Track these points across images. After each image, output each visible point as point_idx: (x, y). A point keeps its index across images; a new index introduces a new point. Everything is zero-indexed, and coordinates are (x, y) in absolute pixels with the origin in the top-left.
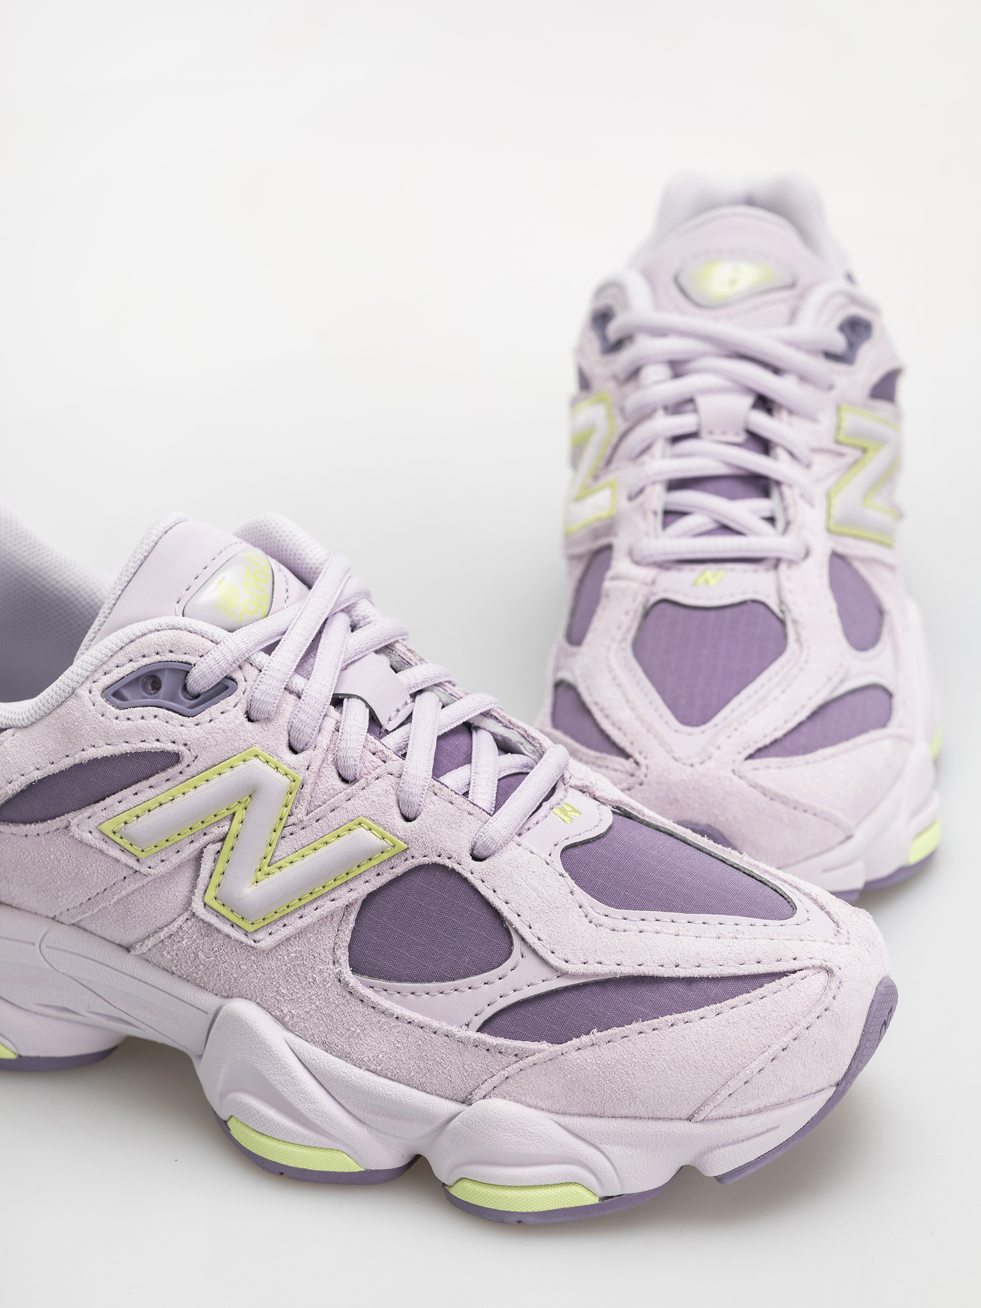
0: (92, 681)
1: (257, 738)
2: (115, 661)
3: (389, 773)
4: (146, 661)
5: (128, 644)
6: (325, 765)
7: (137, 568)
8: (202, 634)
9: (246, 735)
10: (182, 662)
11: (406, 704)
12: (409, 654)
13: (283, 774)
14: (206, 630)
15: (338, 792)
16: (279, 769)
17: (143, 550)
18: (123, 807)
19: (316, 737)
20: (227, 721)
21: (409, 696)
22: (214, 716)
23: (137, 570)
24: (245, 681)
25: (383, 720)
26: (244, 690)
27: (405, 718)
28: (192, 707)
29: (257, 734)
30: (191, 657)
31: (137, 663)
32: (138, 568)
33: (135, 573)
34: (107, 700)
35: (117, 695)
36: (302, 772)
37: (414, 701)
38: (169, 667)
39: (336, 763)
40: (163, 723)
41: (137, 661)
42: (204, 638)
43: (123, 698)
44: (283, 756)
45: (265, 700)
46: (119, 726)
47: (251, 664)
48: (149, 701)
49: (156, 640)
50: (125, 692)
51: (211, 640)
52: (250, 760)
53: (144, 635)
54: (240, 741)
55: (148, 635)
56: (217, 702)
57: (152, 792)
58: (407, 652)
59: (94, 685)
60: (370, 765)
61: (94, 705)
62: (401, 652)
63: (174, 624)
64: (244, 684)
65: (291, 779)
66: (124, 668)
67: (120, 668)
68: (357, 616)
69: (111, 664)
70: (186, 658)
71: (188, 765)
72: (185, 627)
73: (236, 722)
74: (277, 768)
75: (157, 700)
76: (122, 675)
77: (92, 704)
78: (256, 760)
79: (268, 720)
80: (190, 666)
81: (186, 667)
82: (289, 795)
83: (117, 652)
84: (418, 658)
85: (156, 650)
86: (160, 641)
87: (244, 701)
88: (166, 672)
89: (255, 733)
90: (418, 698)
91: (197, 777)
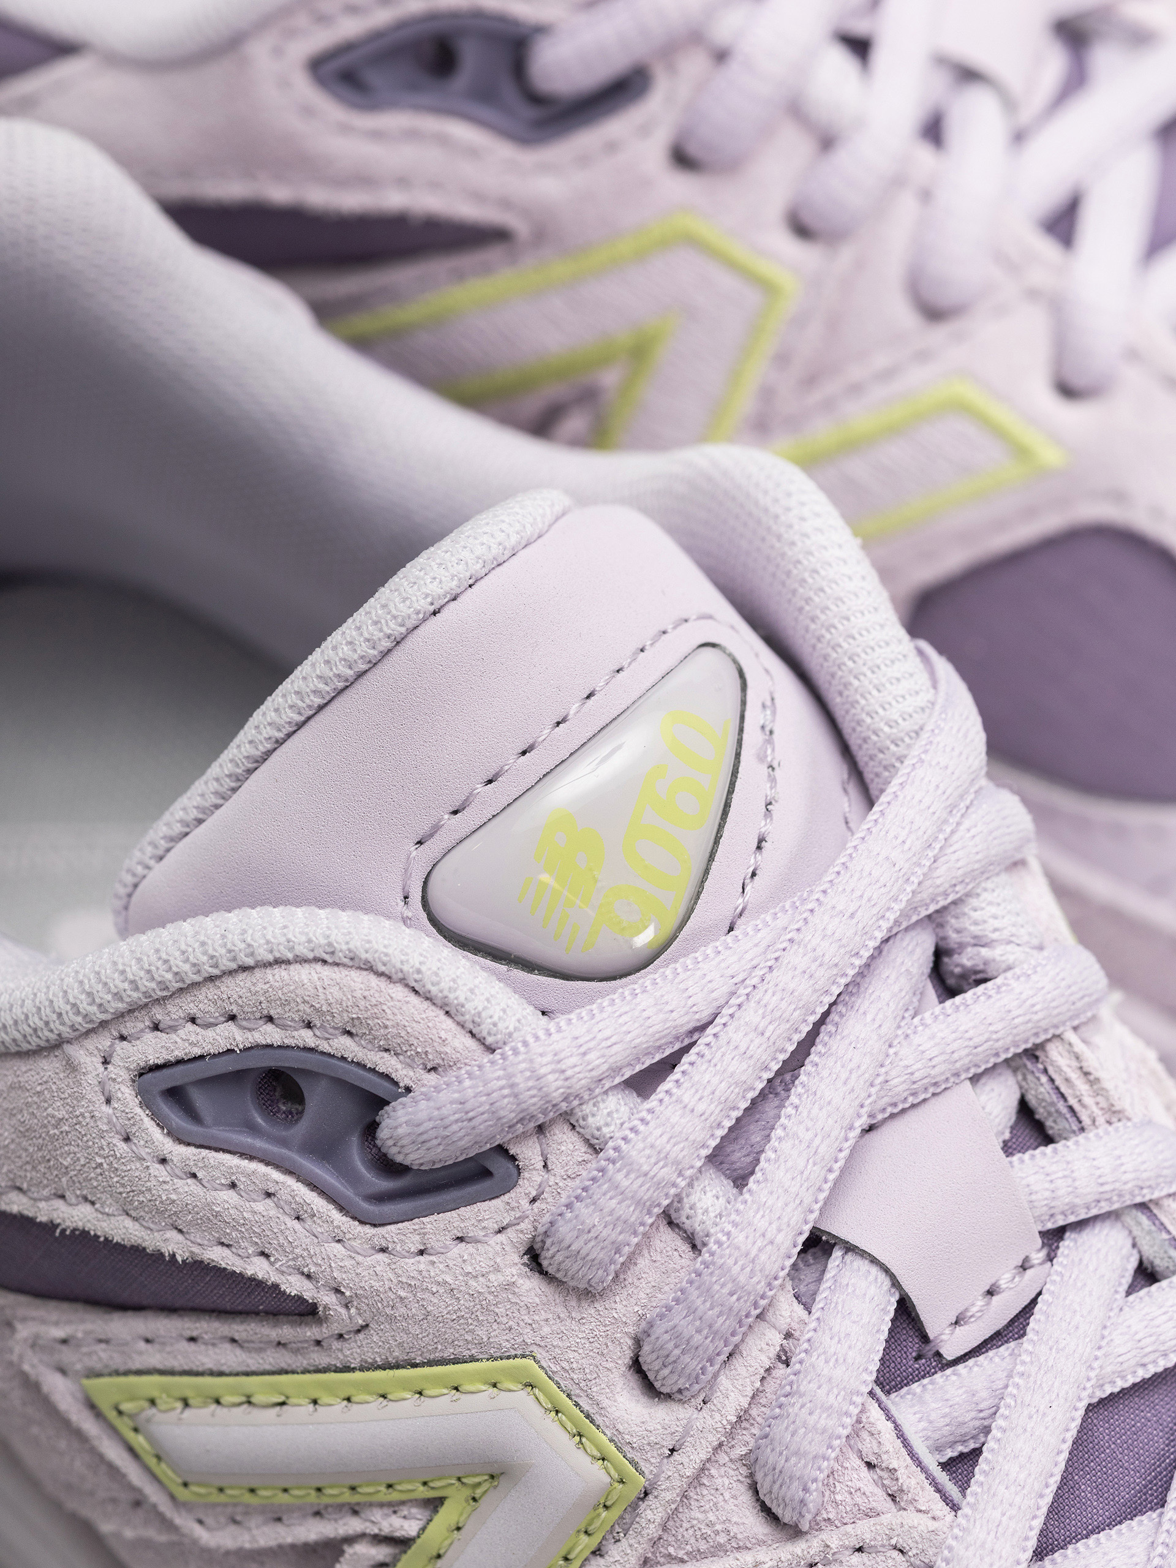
0: (116, 1034)
1: (546, 1330)
2: (189, 1005)
3: (895, 1548)
4: (271, 1035)
5: (231, 973)
6: (723, 1458)
7: (328, 698)
8: (447, 1009)
9: (516, 1314)
10: (373, 1070)
11: (1024, 1266)
12: (1082, 1086)
13: (593, 1457)
14: (462, 1000)
15: (741, 1544)
16: (584, 1440)
17: (356, 657)
18: (154, 1358)
19: (716, 1376)
20: (469, 1269)
21: (1039, 1241)
22: (433, 1243)
23: (330, 701)
24: (545, 1166)
25: (934, 1322)
26: (534, 1193)
27: (1005, 1322)
28: (380, 1198)
29: (547, 1320)
30: (399, 1066)
31: (248, 1035)
32: (333, 698)
33: (321, 708)
34: (146, 1104)
35: (176, 1095)
36: (653, 1460)
37: (1050, 1258)
38: (333, 1075)
39: (751, 1464)
40: (288, 1220)
41: (250, 1030)
42: (449, 1021)
43: (193, 1114)
44: (605, 1403)
45: (583, 1252)
46: (165, 1187)
47: (574, 1127)
48: (260, 1149)
49: (313, 991)
50: (199, 1099)
51: (471, 1032)
52: (510, 1391)
53: (278, 962)
54: (495, 1326)
55: (292, 967)
56: (448, 1207)
57: (236, 1356)
58: (1074, 1076)
59: (121, 1047)
60: (849, 1500)
61: (108, 1101)
62: (1059, 1070)
63: (371, 959)
64: (539, 1179)
65: (613, 1472)
66: (210, 1033)
67: (198, 1029)
68: (958, 931)
69: (176, 1010)
70: (387, 1063)
71: (341, 1336)
72: (400, 975)
73: (492, 1277)
74: (580, 1435)
75: (284, 1151)
76: (197, 1051)
77: (103, 1099)
78: (523, 1397)
79: (587, 1294)
80: (393, 1088)
81: (381, 1089)
82: (601, 1510)
83: (195, 985)
84: (1104, 1104)
85: (306, 1018)
86: (322, 997)
87: (525, 1225)
88: (324, 1083)
89: (544, 1316)
90: (1067, 1245)
91: (358, 1375)
